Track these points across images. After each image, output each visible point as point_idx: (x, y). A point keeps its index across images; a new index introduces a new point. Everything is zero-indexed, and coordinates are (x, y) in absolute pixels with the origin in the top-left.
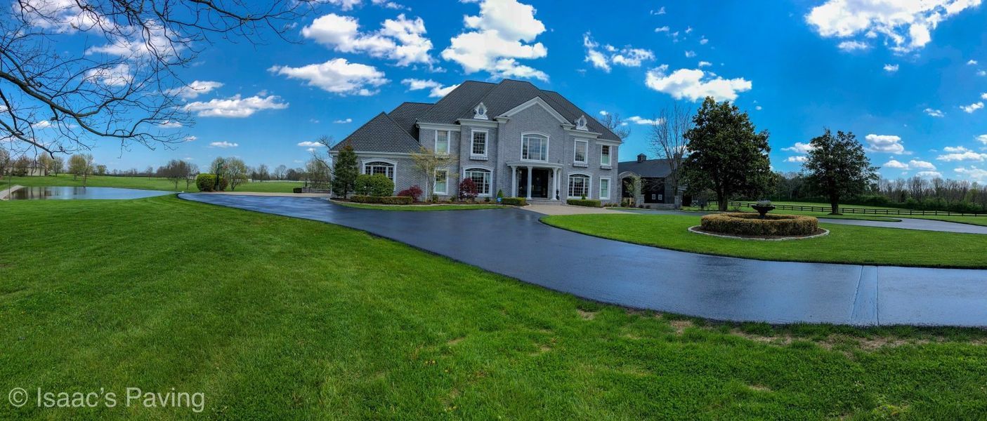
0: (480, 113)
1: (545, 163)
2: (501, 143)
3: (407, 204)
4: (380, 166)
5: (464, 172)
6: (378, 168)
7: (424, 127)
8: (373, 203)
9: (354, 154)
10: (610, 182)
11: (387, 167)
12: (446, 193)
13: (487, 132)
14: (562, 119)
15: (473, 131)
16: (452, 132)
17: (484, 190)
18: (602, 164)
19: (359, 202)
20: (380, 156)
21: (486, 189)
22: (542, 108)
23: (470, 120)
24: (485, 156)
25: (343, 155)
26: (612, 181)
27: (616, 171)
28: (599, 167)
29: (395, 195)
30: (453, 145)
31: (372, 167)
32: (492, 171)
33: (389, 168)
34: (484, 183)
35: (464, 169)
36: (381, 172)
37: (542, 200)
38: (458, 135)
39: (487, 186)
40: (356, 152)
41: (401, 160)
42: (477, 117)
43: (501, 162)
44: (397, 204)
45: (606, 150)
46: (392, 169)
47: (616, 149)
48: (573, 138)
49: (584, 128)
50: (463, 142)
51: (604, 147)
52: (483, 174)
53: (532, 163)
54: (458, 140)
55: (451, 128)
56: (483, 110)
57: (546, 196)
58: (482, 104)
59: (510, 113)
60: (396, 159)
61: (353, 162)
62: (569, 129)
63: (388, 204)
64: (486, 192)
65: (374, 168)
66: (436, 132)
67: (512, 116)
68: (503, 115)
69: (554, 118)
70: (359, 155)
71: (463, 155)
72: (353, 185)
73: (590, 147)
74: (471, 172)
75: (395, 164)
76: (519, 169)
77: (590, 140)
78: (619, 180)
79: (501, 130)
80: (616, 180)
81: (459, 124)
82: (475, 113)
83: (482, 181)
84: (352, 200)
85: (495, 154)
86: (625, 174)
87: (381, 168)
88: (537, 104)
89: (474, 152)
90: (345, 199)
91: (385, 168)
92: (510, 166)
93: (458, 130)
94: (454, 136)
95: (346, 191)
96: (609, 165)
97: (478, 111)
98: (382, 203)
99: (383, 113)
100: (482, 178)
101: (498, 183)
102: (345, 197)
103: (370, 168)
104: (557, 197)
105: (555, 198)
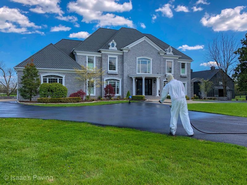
0: (112, 46)
1: (151, 74)
2: (125, 64)
3: (78, 102)
4: (53, 78)
5: (105, 81)
6: (52, 79)
7: (79, 54)
8: (55, 102)
9: (36, 69)
10: (186, 85)
11: (58, 79)
12: (95, 95)
13: (117, 57)
14: (159, 49)
15: (109, 56)
16: (96, 57)
17: (116, 92)
18: (181, 74)
19: (44, 102)
20: (53, 71)
21: (117, 91)
22: (147, 43)
23: (107, 50)
24: (116, 71)
25: (28, 70)
26: (188, 84)
27: (190, 78)
28: (180, 76)
29: (68, 97)
30: (97, 65)
31: (48, 79)
32: (121, 80)
33: (60, 80)
34: (116, 88)
35: (105, 80)
36: (54, 82)
37: (149, 96)
38: (100, 60)
39: (118, 89)
40: (37, 68)
41: (67, 74)
42: (111, 48)
43: (126, 74)
44: (71, 102)
45: (183, 66)
46: (62, 80)
47: (189, 65)
48: (165, 59)
49: (171, 53)
50: (104, 63)
51: (182, 63)
52: (115, 82)
53: (143, 75)
54: (100, 62)
55: (95, 56)
56: (114, 44)
57: (151, 94)
58: (113, 40)
59: (130, 46)
60: (64, 74)
61: (36, 74)
62: (163, 54)
63: (65, 102)
64: (117, 93)
65: (49, 79)
66: (87, 56)
67: (131, 48)
68: (126, 47)
69: (154, 48)
70: (39, 71)
71: (104, 71)
72: (36, 91)
73: (174, 64)
74: (109, 82)
75: (64, 76)
76: (137, 78)
77: (175, 60)
78: (191, 83)
79: (125, 56)
80: (190, 83)
81: (101, 52)
82: (109, 46)
83: (115, 87)
84: (39, 101)
85: (122, 71)
86: (195, 80)
87: (54, 79)
88: (145, 41)
89: (110, 69)
90: (31, 102)
91: (57, 80)
92: (131, 77)
93: (100, 56)
94: (98, 60)
95: (31, 95)
96: (185, 74)
97: (111, 45)
98: (61, 102)
99: (51, 44)
100: (115, 84)
101: (125, 87)
102: (31, 100)
103: (46, 79)
104: (159, 95)
105: (158, 95)
